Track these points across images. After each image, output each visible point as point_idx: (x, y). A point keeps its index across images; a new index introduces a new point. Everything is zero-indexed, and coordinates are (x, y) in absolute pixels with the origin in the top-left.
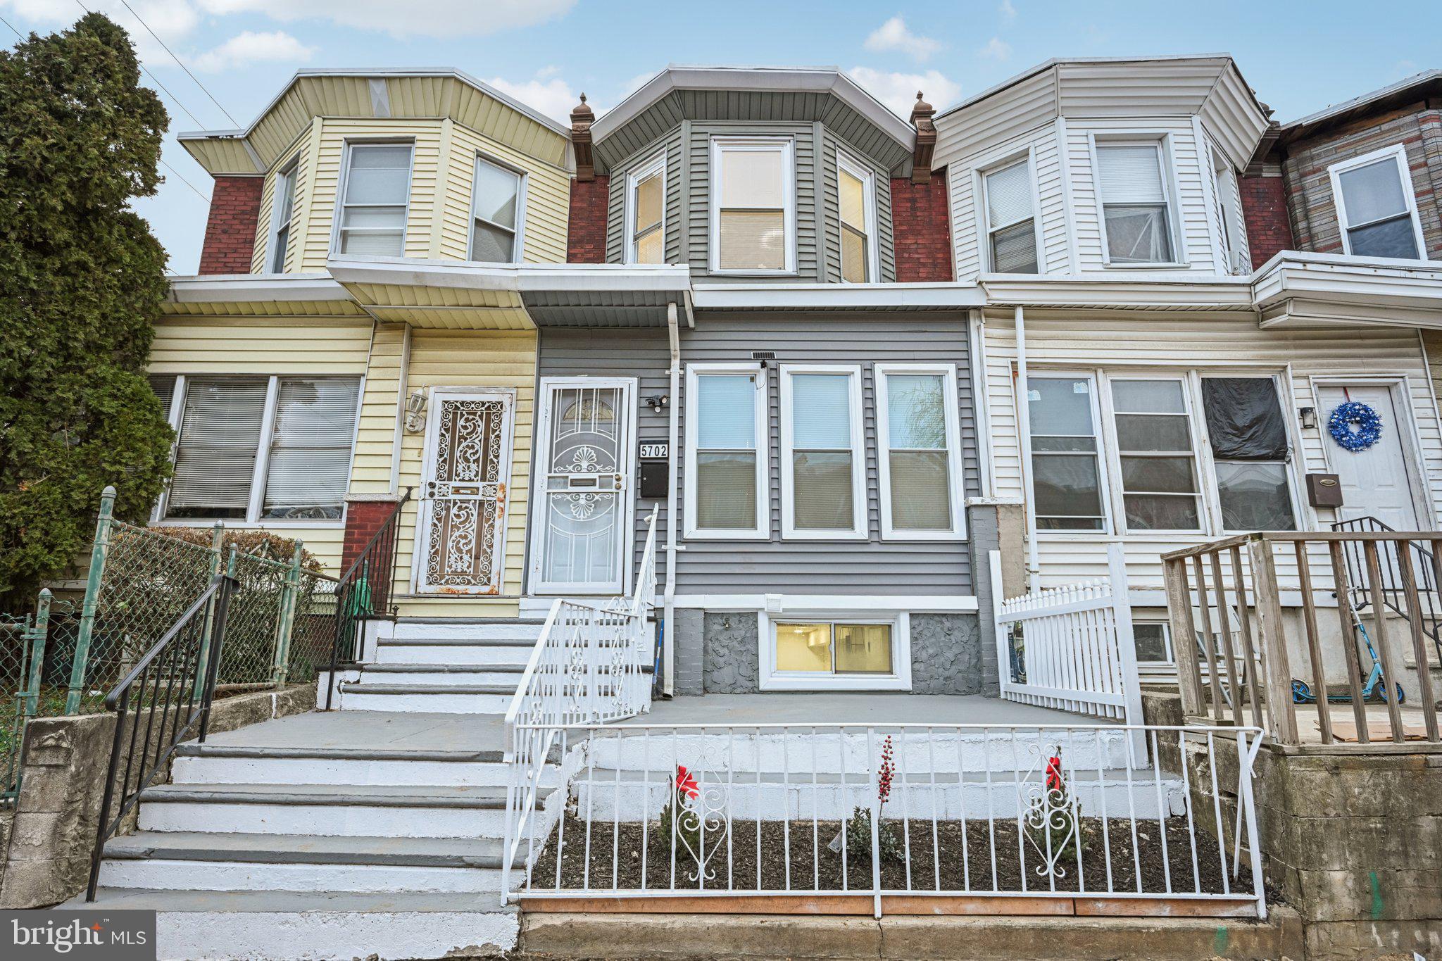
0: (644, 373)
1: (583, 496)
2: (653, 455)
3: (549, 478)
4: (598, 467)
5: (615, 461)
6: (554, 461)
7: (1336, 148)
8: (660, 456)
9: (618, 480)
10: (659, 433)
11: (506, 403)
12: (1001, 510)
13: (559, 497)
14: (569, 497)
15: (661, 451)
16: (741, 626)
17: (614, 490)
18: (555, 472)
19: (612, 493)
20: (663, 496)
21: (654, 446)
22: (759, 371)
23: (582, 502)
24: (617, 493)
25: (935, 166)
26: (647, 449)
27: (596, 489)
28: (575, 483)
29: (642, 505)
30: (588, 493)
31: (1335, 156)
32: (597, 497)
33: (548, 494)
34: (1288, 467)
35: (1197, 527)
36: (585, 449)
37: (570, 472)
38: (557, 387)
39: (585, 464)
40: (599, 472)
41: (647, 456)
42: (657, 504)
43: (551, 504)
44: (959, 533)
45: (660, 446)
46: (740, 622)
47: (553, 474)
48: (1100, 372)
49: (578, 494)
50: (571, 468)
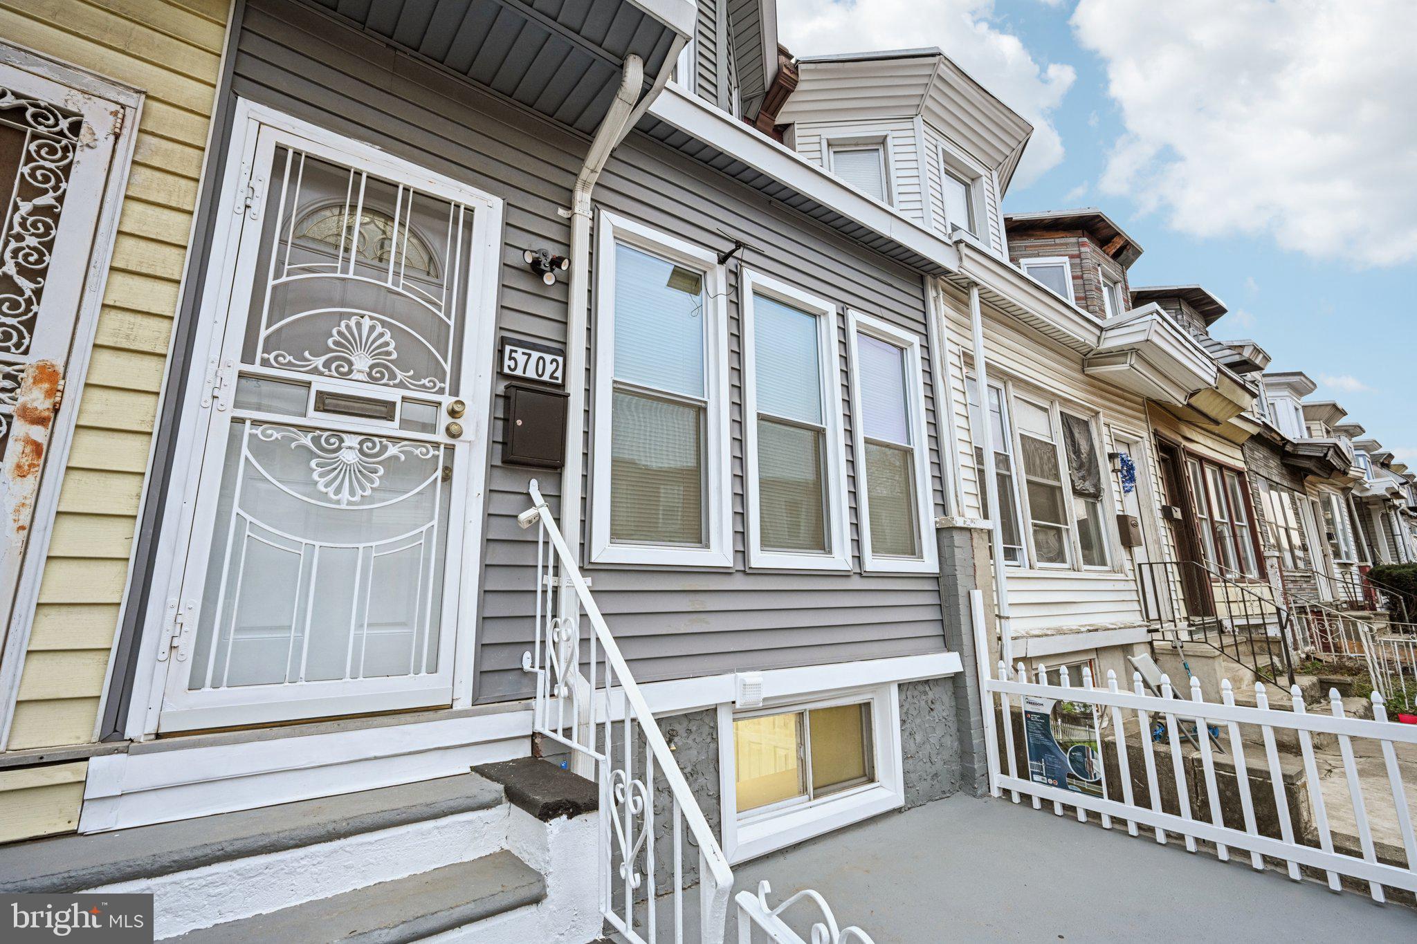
0: (518, 199)
1: (350, 441)
2: (531, 373)
3: (242, 375)
4: (400, 375)
5: (448, 368)
6: (263, 333)
7: (1026, 247)
8: (546, 378)
9: (453, 413)
10: (547, 330)
11: (97, 118)
12: (975, 535)
13: (276, 435)
14: (307, 440)
15: (550, 368)
16: (690, 741)
17: (441, 437)
18: (265, 363)
19: (436, 445)
20: (553, 466)
21: (535, 355)
22: (712, 267)
23: (349, 456)
24: (450, 449)
25: (780, 119)
26: (520, 356)
27: (390, 428)
28: (326, 402)
29: (504, 482)
30: (369, 436)
31: (1025, 252)
32: (393, 450)
33: (235, 420)
34: (1099, 505)
35: (1064, 561)
36: (366, 323)
37: (315, 371)
38: (292, 143)
39: (362, 362)
40: (401, 385)
41: (519, 372)
42: (534, 483)
43: (245, 451)
44: (929, 563)
45: (548, 358)
46: (689, 731)
47: (256, 368)
48: (1010, 384)
49: (338, 433)
50: (319, 362)
